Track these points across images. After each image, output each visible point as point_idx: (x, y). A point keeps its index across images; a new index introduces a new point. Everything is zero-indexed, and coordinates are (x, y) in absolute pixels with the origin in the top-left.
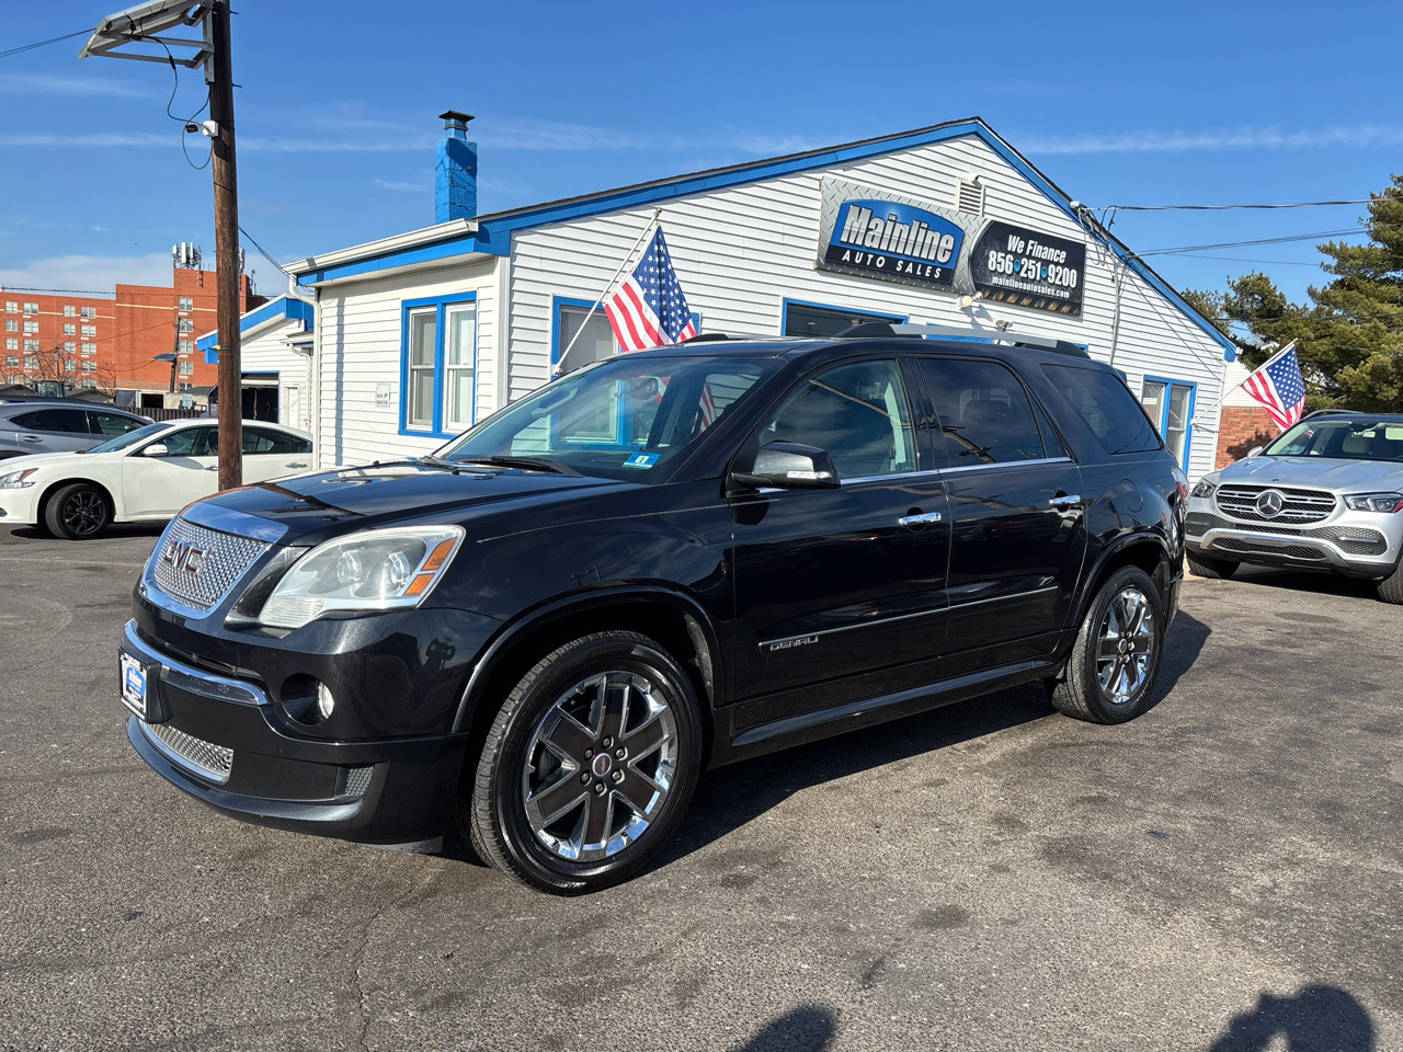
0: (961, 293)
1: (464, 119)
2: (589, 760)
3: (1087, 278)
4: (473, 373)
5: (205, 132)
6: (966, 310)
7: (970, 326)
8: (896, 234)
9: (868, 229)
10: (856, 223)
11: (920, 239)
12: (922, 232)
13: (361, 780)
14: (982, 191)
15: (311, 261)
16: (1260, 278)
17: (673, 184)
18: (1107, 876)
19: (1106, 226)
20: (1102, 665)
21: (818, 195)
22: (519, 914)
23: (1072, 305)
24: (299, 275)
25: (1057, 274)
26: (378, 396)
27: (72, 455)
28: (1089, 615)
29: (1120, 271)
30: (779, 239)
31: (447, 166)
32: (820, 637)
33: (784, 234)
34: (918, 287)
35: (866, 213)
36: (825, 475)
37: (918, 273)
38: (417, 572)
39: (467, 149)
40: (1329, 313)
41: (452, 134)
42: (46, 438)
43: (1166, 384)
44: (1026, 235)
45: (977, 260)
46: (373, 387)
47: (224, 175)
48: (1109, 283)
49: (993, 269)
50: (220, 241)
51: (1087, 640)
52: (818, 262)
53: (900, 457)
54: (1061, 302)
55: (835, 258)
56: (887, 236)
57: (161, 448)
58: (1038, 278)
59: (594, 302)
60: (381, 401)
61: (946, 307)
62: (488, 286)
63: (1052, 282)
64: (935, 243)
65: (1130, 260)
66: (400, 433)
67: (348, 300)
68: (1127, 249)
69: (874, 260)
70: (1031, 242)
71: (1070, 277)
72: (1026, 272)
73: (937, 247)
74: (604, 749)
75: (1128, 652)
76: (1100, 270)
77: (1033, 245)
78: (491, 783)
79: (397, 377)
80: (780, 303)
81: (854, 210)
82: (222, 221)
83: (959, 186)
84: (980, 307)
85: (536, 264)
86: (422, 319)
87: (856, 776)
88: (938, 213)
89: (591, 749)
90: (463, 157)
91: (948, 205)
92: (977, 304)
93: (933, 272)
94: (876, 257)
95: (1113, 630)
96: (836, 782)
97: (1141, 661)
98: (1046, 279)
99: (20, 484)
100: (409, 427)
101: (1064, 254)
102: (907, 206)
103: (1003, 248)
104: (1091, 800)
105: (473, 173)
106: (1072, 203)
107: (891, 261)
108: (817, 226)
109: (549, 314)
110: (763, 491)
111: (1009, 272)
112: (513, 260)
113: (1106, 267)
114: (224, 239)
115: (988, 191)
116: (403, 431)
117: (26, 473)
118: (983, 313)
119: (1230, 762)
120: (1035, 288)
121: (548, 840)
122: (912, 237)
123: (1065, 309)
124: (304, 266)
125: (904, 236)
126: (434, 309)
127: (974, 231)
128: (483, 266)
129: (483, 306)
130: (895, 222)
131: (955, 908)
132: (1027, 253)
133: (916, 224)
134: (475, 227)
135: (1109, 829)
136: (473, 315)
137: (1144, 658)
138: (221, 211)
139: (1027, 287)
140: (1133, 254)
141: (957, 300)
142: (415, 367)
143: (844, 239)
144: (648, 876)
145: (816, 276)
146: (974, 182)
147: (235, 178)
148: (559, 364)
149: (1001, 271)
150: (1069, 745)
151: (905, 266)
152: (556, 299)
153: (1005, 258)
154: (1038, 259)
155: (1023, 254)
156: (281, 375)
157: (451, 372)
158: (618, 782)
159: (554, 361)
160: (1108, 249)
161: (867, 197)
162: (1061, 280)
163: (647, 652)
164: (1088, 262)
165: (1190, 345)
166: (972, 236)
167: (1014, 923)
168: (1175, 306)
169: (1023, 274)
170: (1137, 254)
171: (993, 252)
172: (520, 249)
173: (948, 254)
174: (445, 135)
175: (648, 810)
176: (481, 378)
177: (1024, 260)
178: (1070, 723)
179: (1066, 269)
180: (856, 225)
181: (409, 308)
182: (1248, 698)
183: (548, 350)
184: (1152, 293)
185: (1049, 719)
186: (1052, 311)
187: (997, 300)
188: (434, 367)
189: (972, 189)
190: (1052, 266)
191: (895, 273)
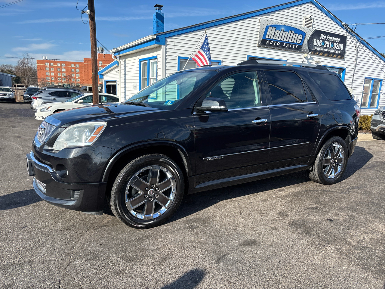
0: (304, 53)
1: (161, 7)
2: (147, 191)
3: (347, 47)
4: (156, 79)
5: (87, 14)
6: (306, 58)
7: (307, 63)
8: (284, 35)
9: (275, 34)
11: (291, 36)
12: (292, 34)
13: (77, 194)
14: (312, 20)
15: (117, 49)
17: (214, 22)
18: (308, 233)
19: (353, 30)
20: (325, 167)
21: (259, 24)
22: (125, 234)
23: (341, 55)
24: (114, 53)
25: (336, 46)
26: (134, 86)
27: (61, 103)
28: (321, 151)
29: (358, 44)
30: (246, 38)
31: (156, 21)
32: (224, 157)
33: (248, 36)
34: (290, 51)
35: (274, 29)
36: (223, 107)
37: (290, 47)
38: (92, 135)
39: (161, 15)
41: (157, 11)
42: (57, 98)
43: (372, 80)
44: (326, 34)
45: (310, 42)
46: (133, 84)
47: (92, 25)
48: (354, 48)
49: (315, 45)
50: (92, 44)
51: (320, 159)
52: (259, 44)
53: (257, 102)
54: (338, 54)
55: (264, 43)
56: (281, 36)
57: (82, 101)
58: (330, 47)
59: (188, 58)
60: (135, 88)
61: (299, 57)
62: (160, 54)
63: (335, 48)
64: (296, 37)
65: (361, 41)
67: (127, 60)
68: (361, 37)
69: (276, 43)
70: (328, 36)
71: (341, 47)
72: (326, 45)
73: (296, 39)
74: (152, 188)
75: (335, 163)
76: (351, 44)
77: (329, 37)
78: (115, 197)
79: (138, 81)
80: (247, 57)
81: (270, 28)
82: (92, 38)
83: (305, 19)
84: (310, 57)
85: (173, 47)
86: (145, 64)
87: (240, 198)
88: (298, 28)
89: (148, 188)
90: (160, 18)
91: (301, 25)
92: (309, 56)
93: (295, 46)
94: (277, 42)
95: (330, 156)
96: (233, 199)
97: (340, 166)
98: (333, 47)
99: (47, 110)
101: (339, 39)
102: (287, 26)
103: (319, 38)
104: (312, 208)
105: (163, 22)
106: (342, 23)
107: (282, 43)
108: (258, 33)
109: (177, 62)
110: (207, 112)
111: (321, 46)
112: (166, 46)
113: (353, 43)
114: (93, 43)
115: (315, 20)
117: (49, 107)
118: (311, 59)
119: (363, 198)
120: (329, 50)
121: (133, 213)
122: (289, 36)
123: (339, 57)
124: (115, 50)
125: (286, 35)
126: (147, 61)
127: (309, 33)
128: (158, 49)
129: (158, 60)
130: (283, 31)
131: (255, 240)
132: (327, 39)
133: (290, 32)
134: (155, 37)
135: (314, 218)
136: (156, 63)
137: (341, 165)
138: (92, 36)
139: (326, 50)
140: (362, 39)
141: (303, 55)
142: (143, 78)
143: (267, 37)
144: (167, 224)
145: (258, 48)
146: (310, 18)
147: (95, 26)
149: (318, 45)
150: (312, 191)
151: (286, 45)
152: (179, 57)
153: (319, 41)
154: (330, 41)
155: (325, 40)
156: (117, 81)
157: (151, 79)
158: (157, 197)
160: (354, 37)
161: (274, 24)
162: (338, 47)
163: (165, 160)
164: (347, 42)
165: (381, 67)
166: (308, 35)
167: (271, 246)
168: (376, 55)
169: (325, 46)
170: (364, 39)
171: (315, 40)
172: (168, 43)
173: (300, 41)
174: (156, 11)
175: (167, 206)
177: (326, 42)
178: (315, 184)
179: (340, 44)
180: (271, 32)
181: (141, 61)
182: (377, 178)
184: (369, 51)
185: (308, 182)
186: (334, 57)
187: (316, 54)
188: (147, 78)
189: (309, 20)
190: (335, 43)
191: (283, 47)
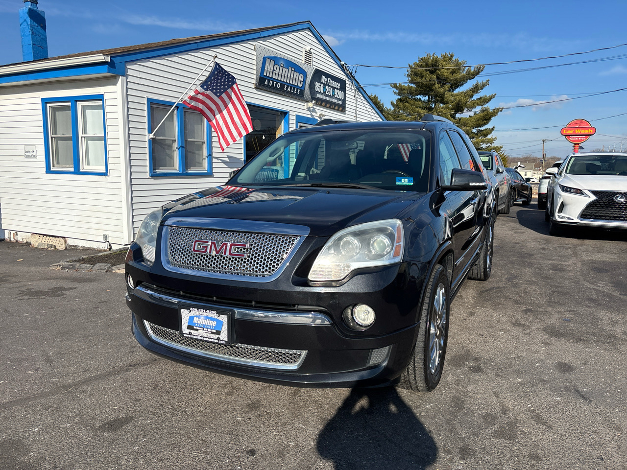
0: (307, 101)
3: (347, 95)
4: (104, 139)
6: (308, 109)
7: (310, 116)
8: (284, 73)
9: (274, 70)
10: (269, 66)
11: (292, 76)
14: (312, 55)
16: (375, 97)
21: (254, 53)
23: (342, 108)
25: (337, 93)
26: (26, 152)
29: (356, 93)
31: (29, 23)
32: (464, 257)
33: (242, 70)
34: (292, 98)
35: (272, 62)
37: (292, 91)
39: (39, 14)
40: (399, 112)
41: (29, 5)
44: (328, 76)
45: (312, 86)
46: (22, 147)
48: (353, 97)
49: (317, 90)
52: (256, 84)
54: (339, 105)
55: (262, 83)
56: (280, 74)
58: (332, 95)
59: (174, 103)
60: (30, 154)
61: (302, 107)
62: (113, 93)
63: (336, 96)
64: (297, 78)
65: (360, 89)
66: (47, 172)
68: (358, 83)
69: (276, 84)
71: (341, 95)
76: (350, 92)
77: (329, 80)
79: (41, 142)
81: (268, 61)
83: (304, 52)
85: (138, 81)
86: (55, 109)
88: (298, 64)
90: (38, 19)
91: (301, 61)
92: (312, 106)
93: (297, 91)
94: (277, 83)
98: (334, 96)
100: (52, 169)
101: (339, 85)
103: (320, 81)
105: (44, 27)
106: (341, 62)
107: (283, 85)
108: (255, 67)
109: (146, 107)
111: (322, 92)
112: (127, 78)
113: (352, 91)
115: (314, 55)
116: (48, 171)
118: (314, 111)
120: (331, 99)
122: (289, 75)
123: (340, 109)
126: (70, 104)
127: (310, 73)
128: (110, 80)
129: (108, 102)
130: (283, 67)
132: (328, 84)
133: (290, 68)
134: (108, 59)
139: (328, 99)
140: (360, 86)
141: (305, 104)
142: (55, 136)
143: (265, 74)
145: (255, 91)
146: (309, 51)
148: (153, 133)
149: (320, 91)
151: (287, 88)
152: (148, 99)
153: (321, 86)
154: (331, 87)
155: (326, 84)
157: (83, 138)
159: (150, 131)
160: (352, 84)
161: (272, 55)
162: (339, 96)
164: (347, 88)
166: (309, 75)
168: (373, 108)
169: (327, 93)
170: (362, 86)
171: (317, 83)
172: (130, 72)
173: (302, 83)
176: (109, 142)
177: (327, 87)
179: (340, 91)
181: (47, 103)
183: (146, 126)
184: (366, 103)
186: (336, 110)
187: (319, 104)
188: (71, 135)
189: (308, 54)
190: (336, 90)
191: (284, 91)
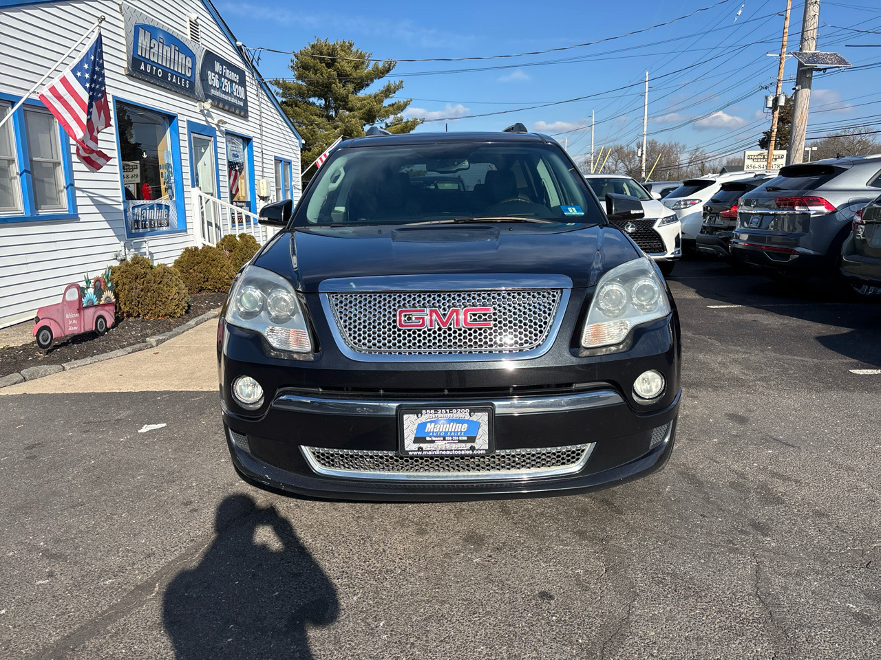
0: (199, 100)
3: (248, 93)
6: (202, 112)
7: (204, 123)
8: (165, 52)
9: (151, 48)
10: (144, 41)
11: (176, 59)
12: (177, 53)
14: (199, 28)
19: (252, 61)
21: (121, 17)
23: (244, 111)
29: (258, 90)
34: (179, 94)
35: (148, 35)
43: (281, 161)
44: (223, 62)
45: (204, 77)
48: (256, 97)
49: (211, 84)
52: (128, 69)
54: (240, 108)
55: (137, 67)
56: (160, 54)
58: (230, 92)
61: (193, 109)
63: (235, 95)
65: (262, 84)
68: (260, 76)
69: (156, 71)
71: (239, 91)
72: (224, 87)
76: (252, 89)
77: (225, 69)
80: (111, 99)
81: (141, 31)
83: (188, 22)
84: (208, 110)
88: (182, 41)
91: (186, 35)
93: (185, 84)
94: (157, 69)
98: (233, 93)
101: (238, 77)
103: (213, 69)
106: (237, 43)
111: (218, 87)
113: (253, 87)
115: (202, 29)
118: (210, 115)
120: (230, 99)
122: (172, 57)
123: (242, 113)
127: (199, 55)
130: (163, 44)
132: (224, 74)
133: (173, 47)
139: (226, 97)
140: (263, 80)
141: (197, 104)
143: (139, 53)
145: (126, 80)
146: (195, 21)
149: (214, 85)
151: (172, 77)
153: (214, 76)
154: (229, 79)
155: (222, 75)
160: (253, 76)
161: (146, 23)
162: (239, 94)
164: (247, 84)
166: (199, 60)
168: (280, 114)
169: (223, 89)
170: (265, 80)
171: (209, 72)
173: (190, 70)
177: (223, 79)
179: (241, 88)
180: (144, 43)
184: (270, 105)
186: (237, 114)
187: (215, 105)
189: (194, 25)
190: (234, 84)
191: (168, 83)
